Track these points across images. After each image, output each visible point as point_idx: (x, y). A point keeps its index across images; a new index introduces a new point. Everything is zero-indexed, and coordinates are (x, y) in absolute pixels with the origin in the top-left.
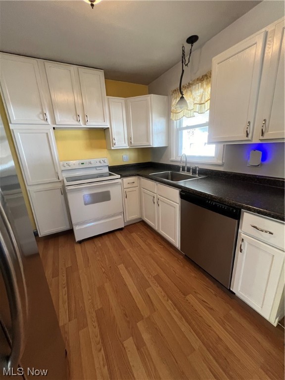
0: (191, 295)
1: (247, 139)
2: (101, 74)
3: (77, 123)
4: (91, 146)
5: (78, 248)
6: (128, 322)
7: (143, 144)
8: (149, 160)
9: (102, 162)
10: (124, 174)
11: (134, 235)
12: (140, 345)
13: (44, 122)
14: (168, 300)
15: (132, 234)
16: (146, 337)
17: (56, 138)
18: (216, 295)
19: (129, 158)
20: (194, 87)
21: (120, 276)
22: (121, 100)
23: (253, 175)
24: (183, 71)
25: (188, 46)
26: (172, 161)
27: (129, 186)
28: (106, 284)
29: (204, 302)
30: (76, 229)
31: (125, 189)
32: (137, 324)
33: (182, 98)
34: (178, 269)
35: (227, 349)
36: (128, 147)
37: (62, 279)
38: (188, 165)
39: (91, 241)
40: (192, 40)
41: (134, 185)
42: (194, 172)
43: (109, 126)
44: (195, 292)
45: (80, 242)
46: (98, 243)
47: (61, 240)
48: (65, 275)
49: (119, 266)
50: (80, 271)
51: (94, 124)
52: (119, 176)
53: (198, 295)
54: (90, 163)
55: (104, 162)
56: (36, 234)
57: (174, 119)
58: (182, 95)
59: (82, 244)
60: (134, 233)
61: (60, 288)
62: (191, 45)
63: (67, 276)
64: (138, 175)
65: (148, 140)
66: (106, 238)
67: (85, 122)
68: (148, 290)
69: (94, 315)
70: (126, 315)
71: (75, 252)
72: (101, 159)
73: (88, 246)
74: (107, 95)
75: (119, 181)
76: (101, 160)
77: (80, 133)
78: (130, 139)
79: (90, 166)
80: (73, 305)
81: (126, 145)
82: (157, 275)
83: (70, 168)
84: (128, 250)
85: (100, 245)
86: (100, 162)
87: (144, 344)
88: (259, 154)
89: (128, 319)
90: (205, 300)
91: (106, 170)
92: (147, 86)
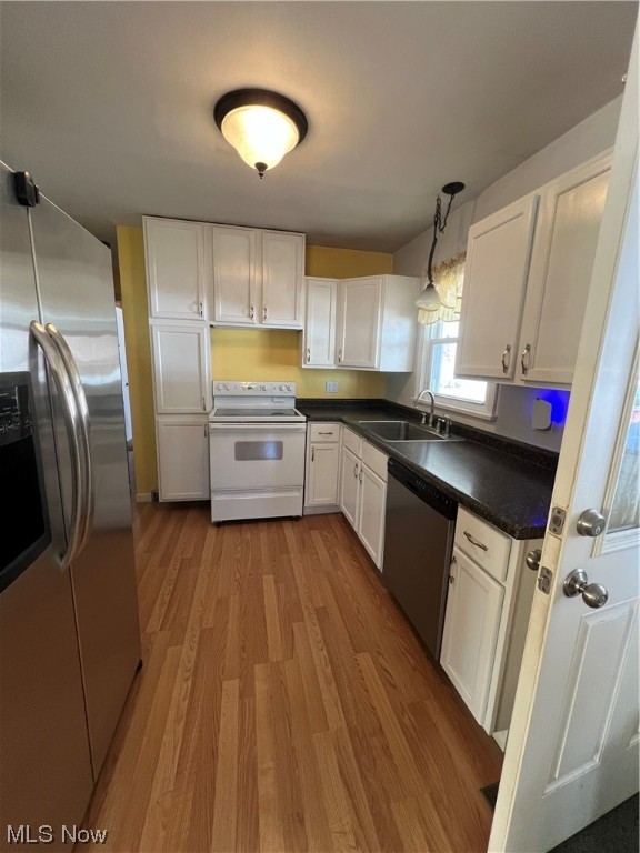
0: (367, 654)
1: (504, 375)
2: (300, 240)
3: (248, 320)
4: (270, 360)
5: (212, 532)
6: (243, 659)
7: (362, 363)
8: (379, 394)
9: (284, 388)
10: (313, 415)
11: (315, 534)
12: (246, 692)
13: (197, 316)
14: (322, 650)
15: (312, 532)
16: (261, 687)
17: (213, 342)
18: (415, 669)
19: (337, 388)
20: (459, 266)
21: (260, 592)
22: (332, 283)
23: (539, 448)
24: (435, 239)
25: (446, 198)
26: (416, 402)
27: (321, 438)
28: (232, 598)
29: (387, 671)
30: (216, 499)
31: (312, 442)
32: (257, 667)
33: (431, 286)
34: (368, 608)
35: (386, 749)
36: (334, 367)
37: (172, 571)
38: (436, 413)
39: (235, 528)
40: (453, 188)
41: (331, 438)
42: (443, 426)
43: (302, 328)
44: (378, 653)
45: (219, 524)
46: (247, 533)
47: (192, 515)
48: (177, 567)
49: (264, 578)
50: (202, 568)
51: (275, 322)
52: (303, 418)
53: (381, 660)
54: (263, 389)
55: (288, 389)
56: (155, 496)
57: (423, 322)
58: (431, 281)
59: (221, 529)
60: (317, 532)
61: (164, 583)
62: (450, 196)
63: (179, 572)
64: (341, 420)
65: (371, 357)
66: (263, 527)
67: (262, 319)
68: (295, 625)
69: (197, 633)
70: (243, 648)
71: (204, 538)
72: (286, 384)
73: (229, 535)
74: (306, 275)
75: (303, 426)
76: (283, 384)
77: (254, 335)
78: (338, 352)
79: (263, 393)
80: (173, 611)
81: (330, 363)
82: (324, 608)
83: (227, 393)
84: (292, 556)
85: (249, 536)
86: (281, 389)
87: (253, 695)
88: (547, 407)
89: (245, 655)
90: (388, 668)
91: (291, 404)
92: (392, 256)
